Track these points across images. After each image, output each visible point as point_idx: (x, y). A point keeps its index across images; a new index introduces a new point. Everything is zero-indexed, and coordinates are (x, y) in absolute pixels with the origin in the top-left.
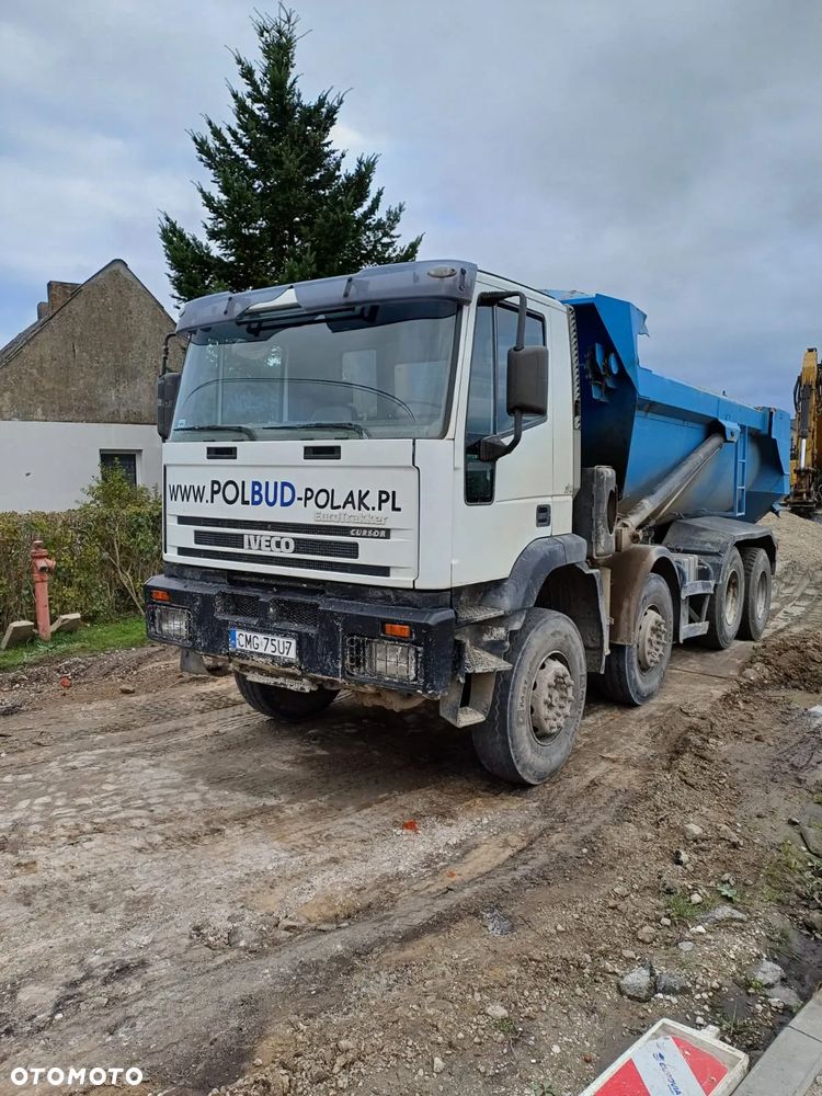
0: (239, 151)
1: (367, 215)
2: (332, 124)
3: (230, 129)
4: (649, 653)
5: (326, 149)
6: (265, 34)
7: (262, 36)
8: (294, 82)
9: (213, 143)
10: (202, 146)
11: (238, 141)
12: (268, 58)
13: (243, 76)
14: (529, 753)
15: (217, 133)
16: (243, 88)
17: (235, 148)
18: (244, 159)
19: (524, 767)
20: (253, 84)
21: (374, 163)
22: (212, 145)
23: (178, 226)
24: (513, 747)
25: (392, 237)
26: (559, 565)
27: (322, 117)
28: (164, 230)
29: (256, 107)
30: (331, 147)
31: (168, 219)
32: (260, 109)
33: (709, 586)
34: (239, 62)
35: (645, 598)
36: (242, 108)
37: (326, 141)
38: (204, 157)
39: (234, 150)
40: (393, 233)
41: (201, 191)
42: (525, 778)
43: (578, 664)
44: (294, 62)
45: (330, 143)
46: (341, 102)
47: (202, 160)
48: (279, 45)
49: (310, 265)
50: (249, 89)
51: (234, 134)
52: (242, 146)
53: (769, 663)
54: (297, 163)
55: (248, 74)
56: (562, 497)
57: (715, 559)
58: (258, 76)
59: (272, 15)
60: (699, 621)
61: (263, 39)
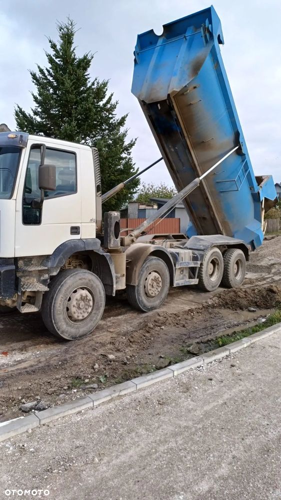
0: (51, 79)
1: (105, 105)
2: (89, 67)
3: (47, 69)
4: (150, 290)
5: (86, 77)
6: (62, 30)
7: (61, 31)
8: (74, 49)
9: (38, 75)
10: (34, 76)
11: (50, 74)
12: (62, 40)
13: (52, 47)
14: (65, 326)
15: (41, 71)
16: (52, 53)
17: (49, 77)
18: (52, 82)
19: (63, 332)
20: (56, 51)
21: (107, 83)
22: (38, 76)
23: (23, 110)
24: (55, 323)
25: (113, 115)
26: (79, 250)
27: (85, 63)
28: (16, 112)
29: (57, 60)
30: (88, 76)
31: (19, 107)
32: (59, 61)
33: (197, 264)
34: (50, 42)
35: (148, 267)
36: (51, 61)
37: (86, 74)
38: (35, 81)
39: (48, 78)
40: (113, 113)
41: (33, 95)
42: (64, 337)
43: (98, 292)
44: (73, 41)
45: (88, 75)
46: (92, 57)
47: (33, 82)
48: (67, 34)
49: (74, 127)
50: (55, 53)
51: (48, 71)
52: (52, 76)
53: (220, 297)
54: (71, 84)
55: (54, 46)
56: (88, 224)
57: (201, 252)
58: (58, 47)
59: (65, 22)
60: (194, 278)
61: (61, 32)
